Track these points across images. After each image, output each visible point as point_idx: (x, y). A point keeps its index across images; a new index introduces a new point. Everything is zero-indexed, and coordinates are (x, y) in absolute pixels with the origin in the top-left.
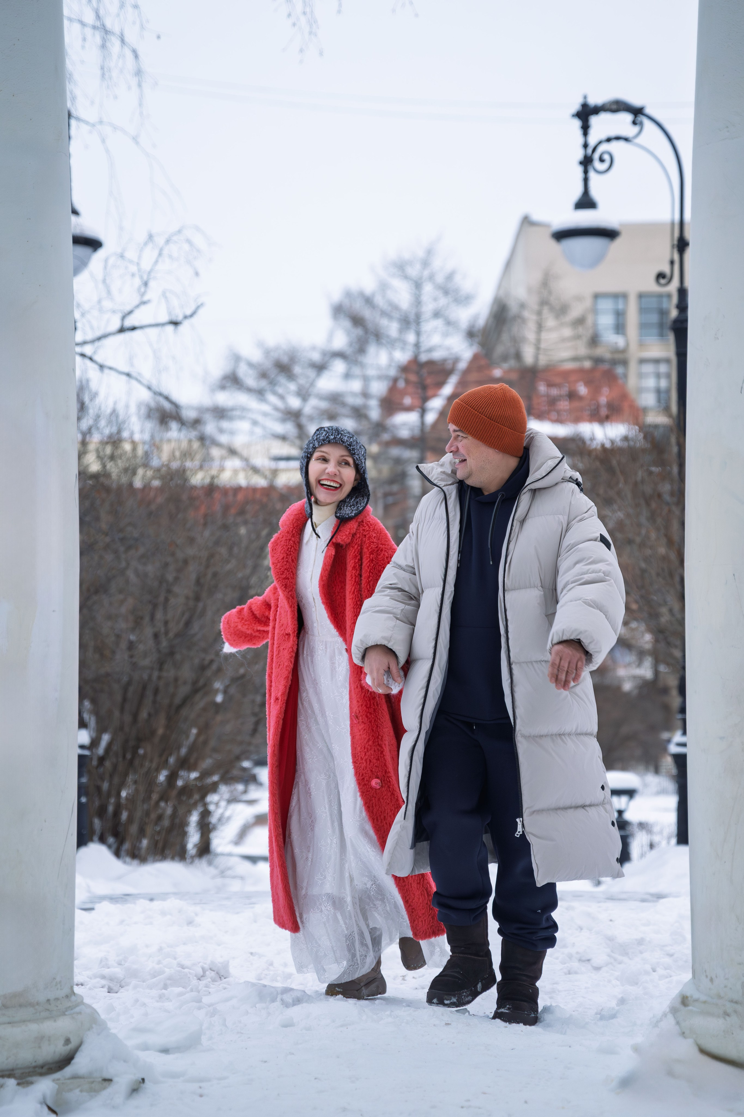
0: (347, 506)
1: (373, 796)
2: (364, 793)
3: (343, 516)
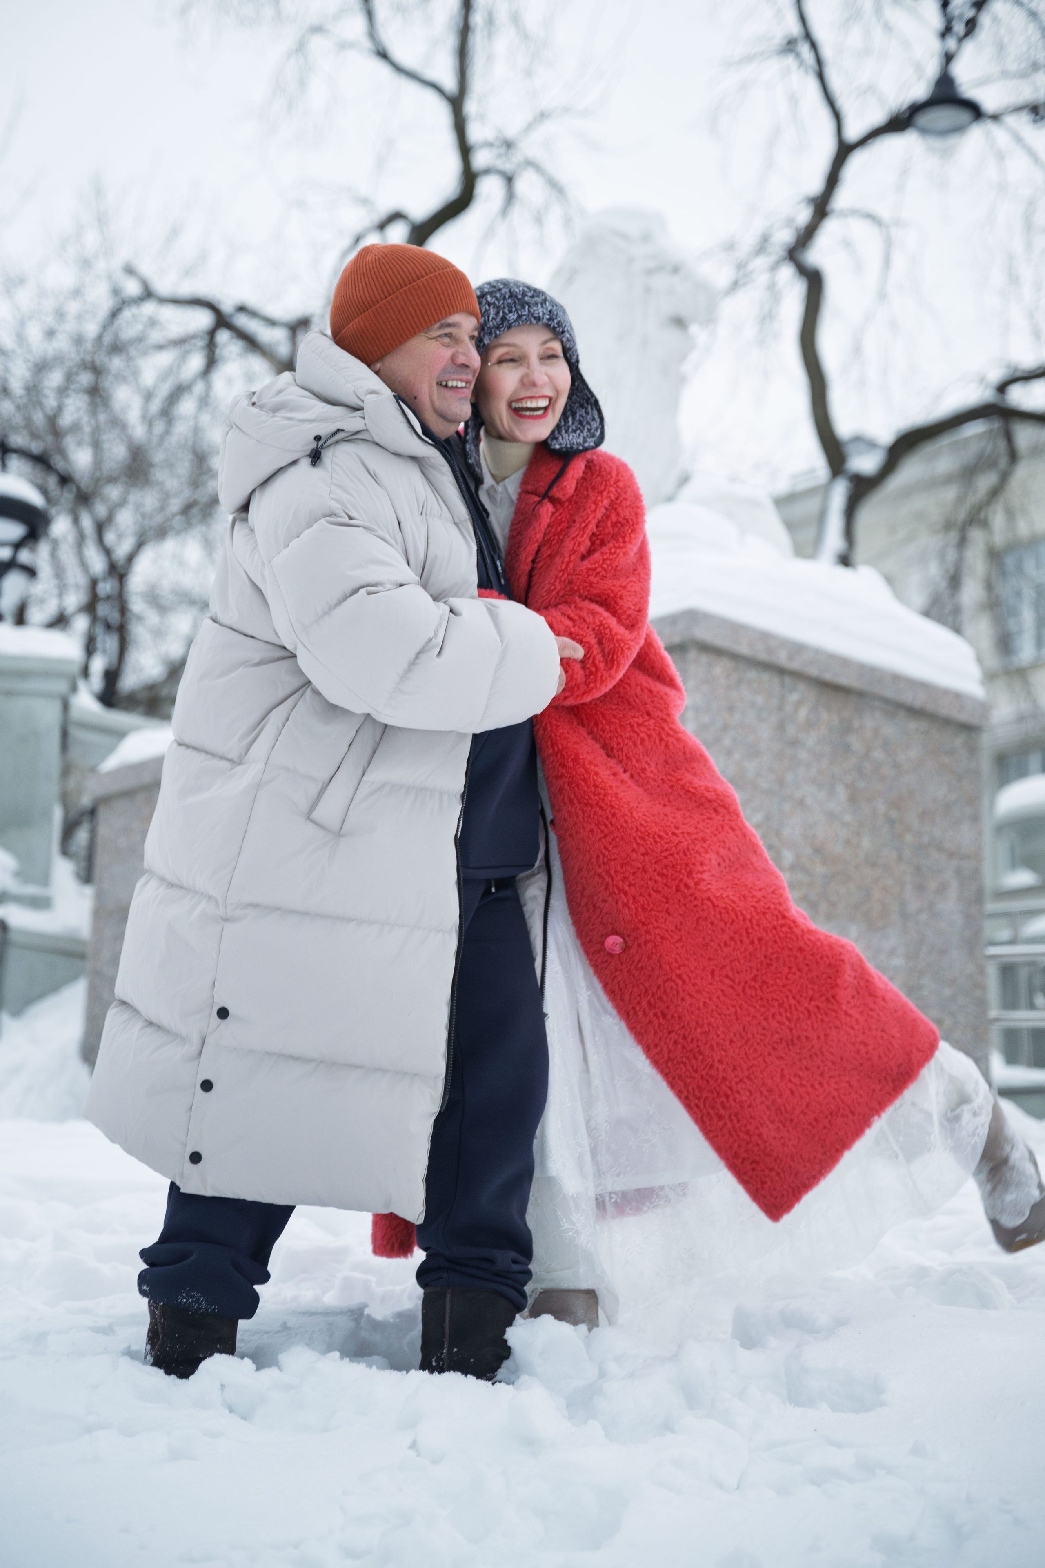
1: (616, 970)
2: (597, 966)
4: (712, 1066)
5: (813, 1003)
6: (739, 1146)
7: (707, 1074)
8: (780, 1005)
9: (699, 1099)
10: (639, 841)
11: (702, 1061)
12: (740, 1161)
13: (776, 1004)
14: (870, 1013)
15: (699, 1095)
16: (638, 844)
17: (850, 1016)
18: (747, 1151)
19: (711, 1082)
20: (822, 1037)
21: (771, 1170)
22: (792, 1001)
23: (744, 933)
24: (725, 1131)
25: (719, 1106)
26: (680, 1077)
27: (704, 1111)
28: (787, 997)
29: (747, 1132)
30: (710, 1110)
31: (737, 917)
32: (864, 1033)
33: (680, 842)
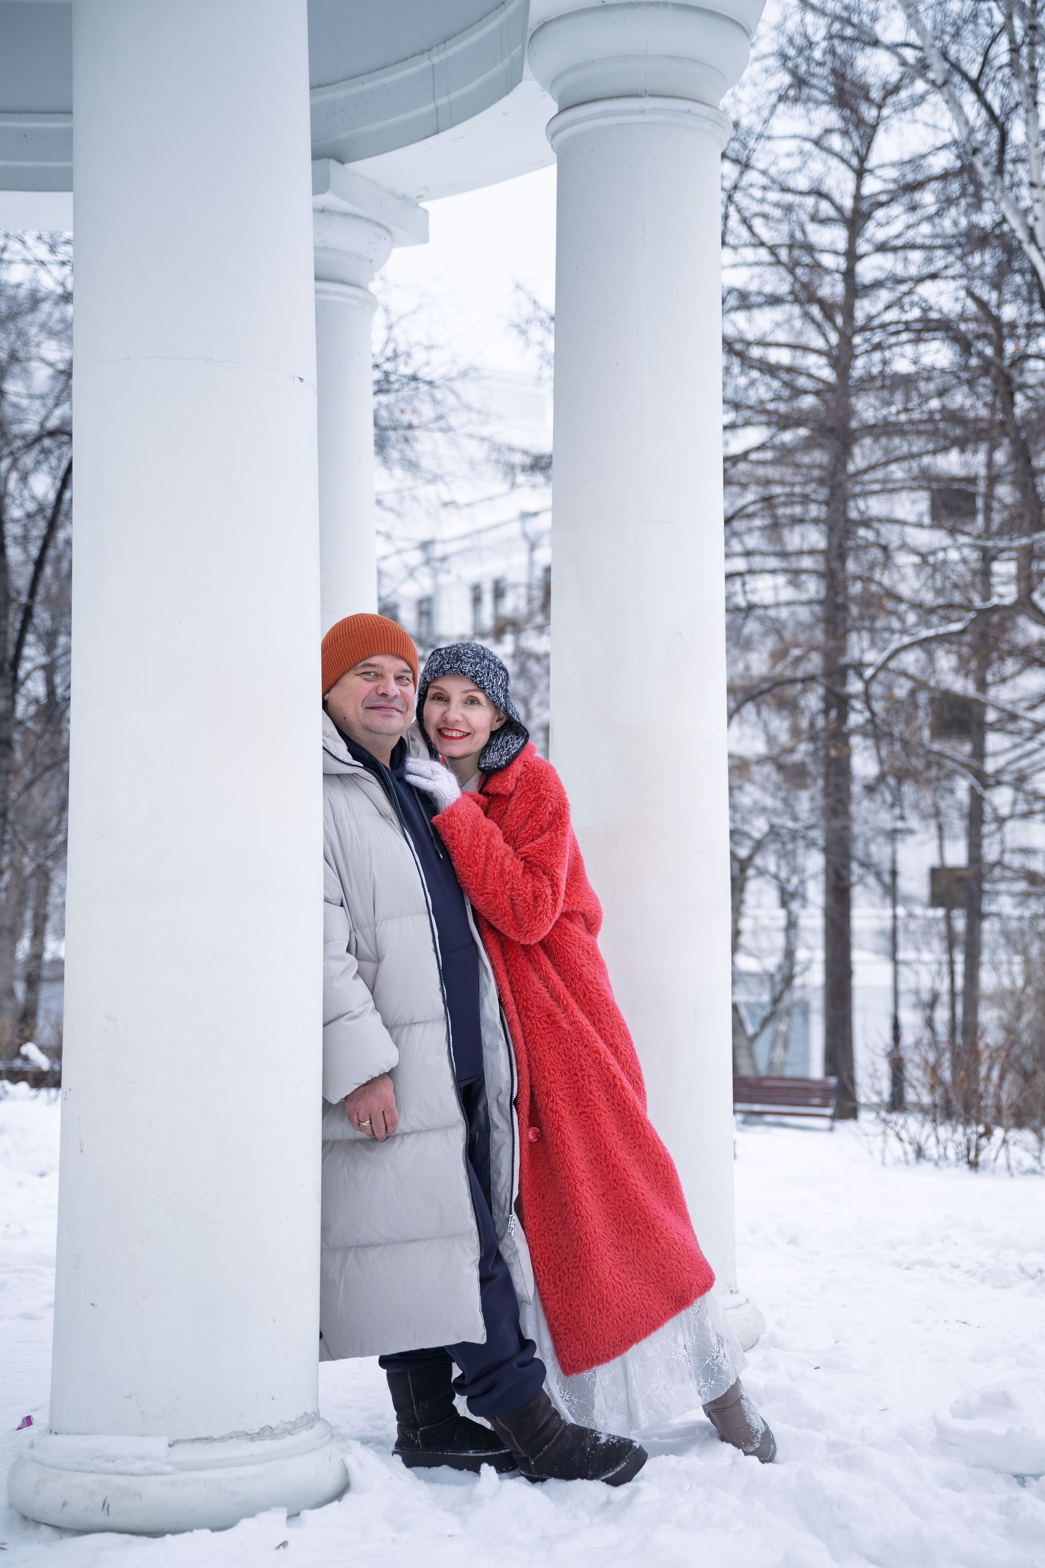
0: (493, 752)
3: (490, 767)
4: (561, 1247)
5: (635, 1226)
6: (561, 1313)
7: (557, 1251)
8: (615, 1219)
9: (546, 1266)
10: (552, 1072)
11: (556, 1240)
12: (558, 1324)
13: (612, 1217)
14: (674, 1246)
15: (547, 1264)
16: (549, 1073)
17: (659, 1243)
18: (565, 1319)
19: (557, 1257)
20: (636, 1251)
21: (578, 1339)
22: (622, 1219)
23: (603, 1157)
24: (555, 1297)
25: (557, 1276)
26: (540, 1246)
27: (547, 1277)
28: (619, 1215)
29: (570, 1305)
30: (551, 1277)
31: (601, 1145)
32: (665, 1259)
33: (577, 1081)
